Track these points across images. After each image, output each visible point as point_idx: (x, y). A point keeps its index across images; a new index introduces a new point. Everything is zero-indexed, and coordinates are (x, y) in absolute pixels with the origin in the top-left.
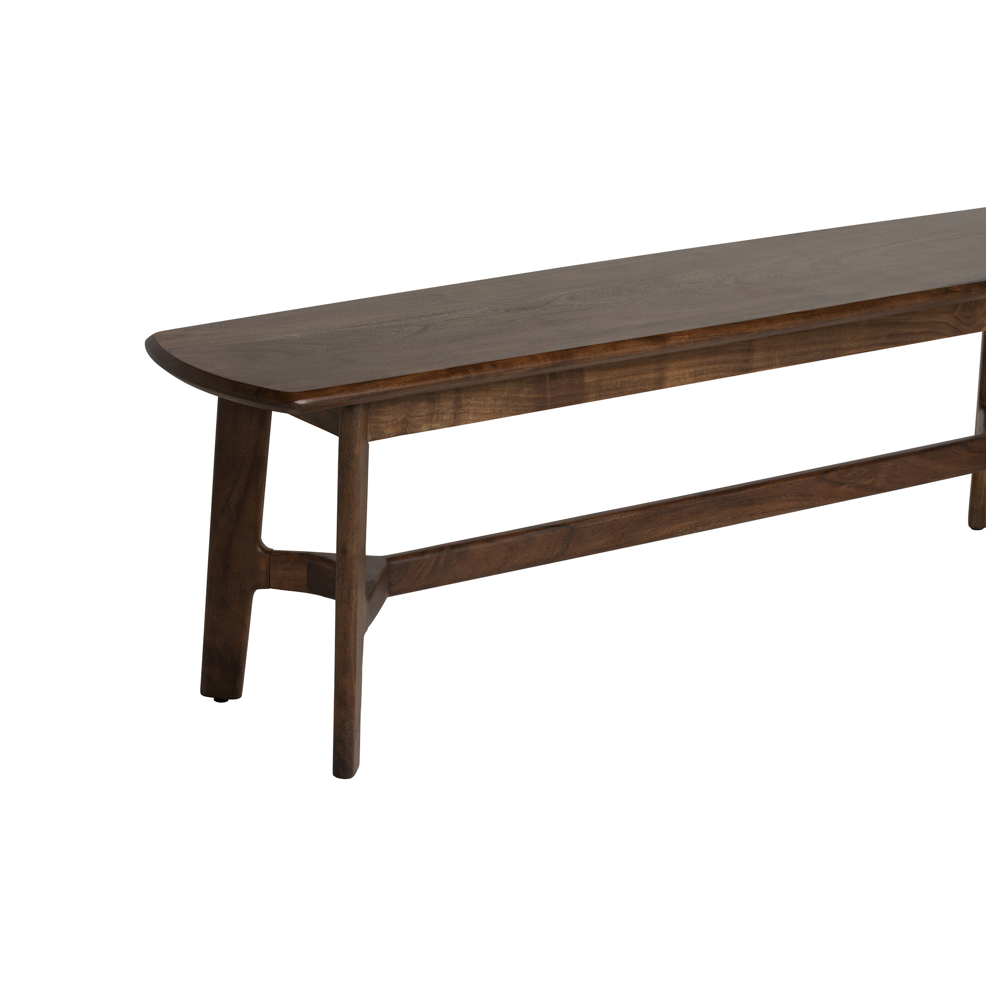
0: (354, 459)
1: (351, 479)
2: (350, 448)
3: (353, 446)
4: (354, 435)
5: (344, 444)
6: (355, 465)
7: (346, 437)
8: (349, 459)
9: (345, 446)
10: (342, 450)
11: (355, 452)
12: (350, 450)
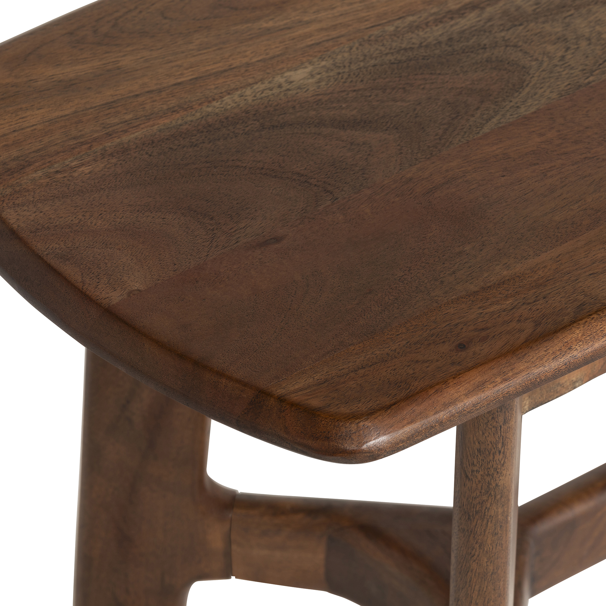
0: (499, 497)
1: (489, 542)
2: (488, 475)
3: (496, 469)
4: (500, 446)
5: (473, 464)
6: (500, 510)
7: (479, 451)
8: (485, 498)
9: (475, 469)
10: (467, 477)
11: (501, 483)
12: (488, 479)
